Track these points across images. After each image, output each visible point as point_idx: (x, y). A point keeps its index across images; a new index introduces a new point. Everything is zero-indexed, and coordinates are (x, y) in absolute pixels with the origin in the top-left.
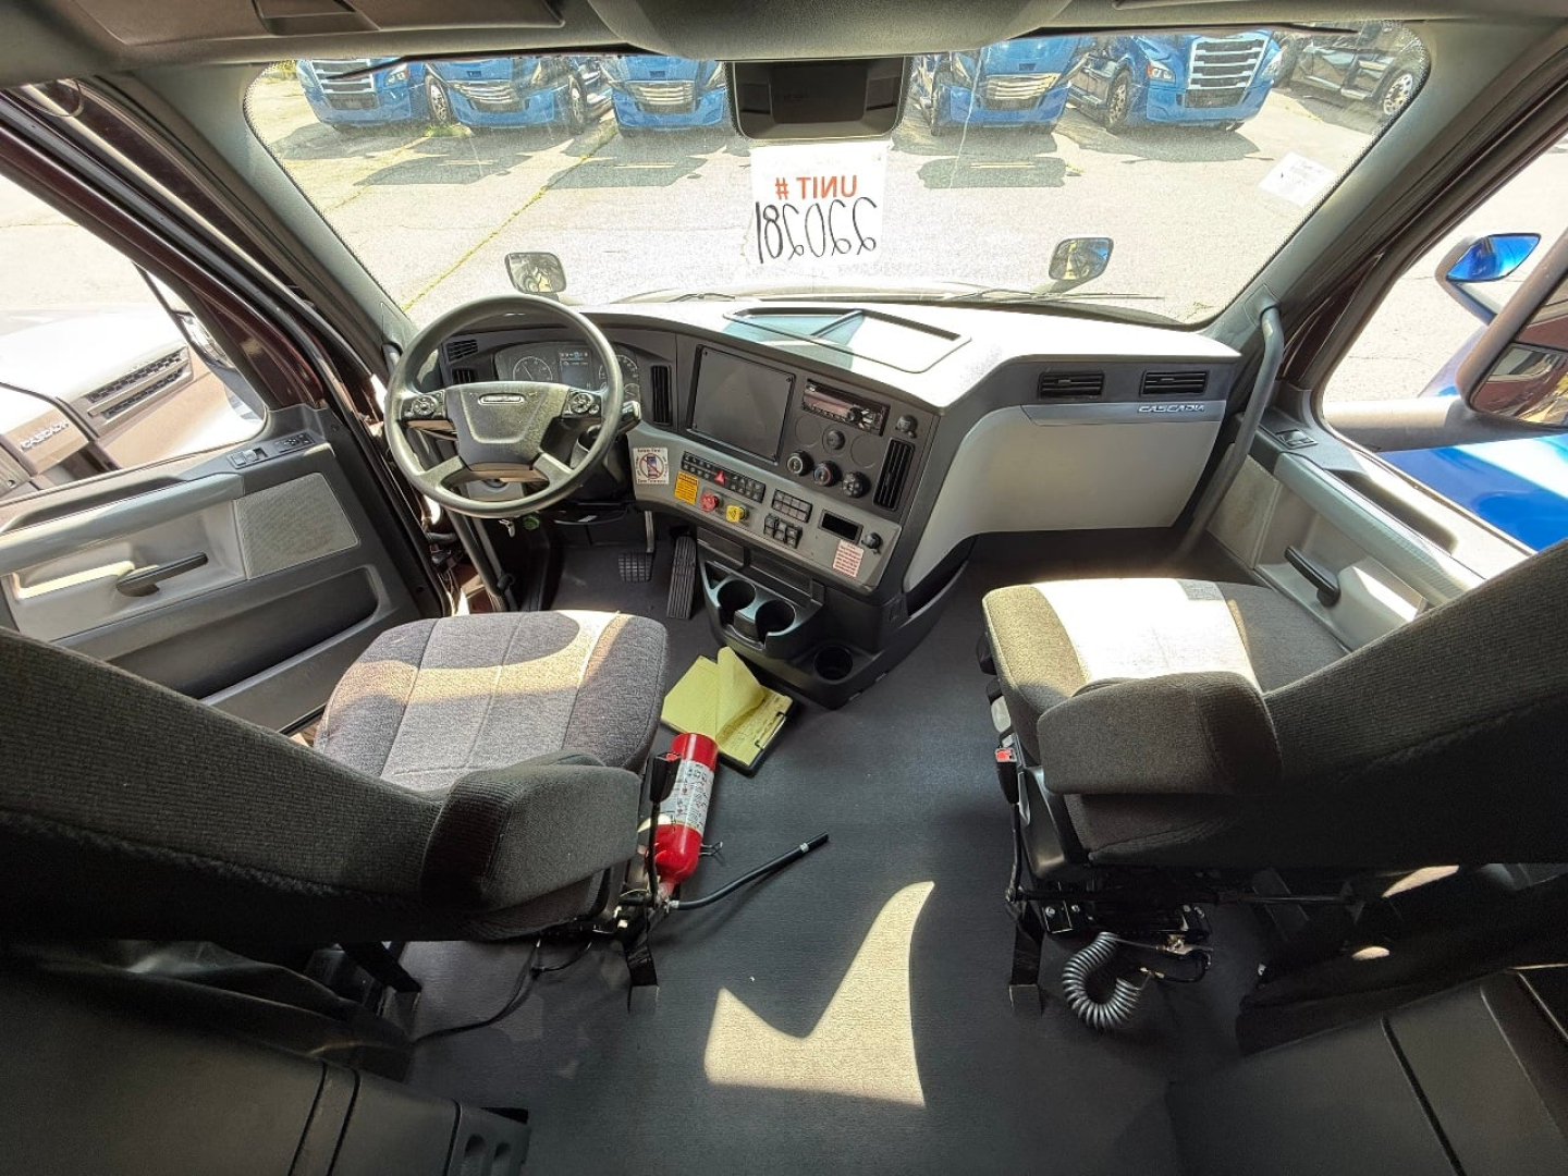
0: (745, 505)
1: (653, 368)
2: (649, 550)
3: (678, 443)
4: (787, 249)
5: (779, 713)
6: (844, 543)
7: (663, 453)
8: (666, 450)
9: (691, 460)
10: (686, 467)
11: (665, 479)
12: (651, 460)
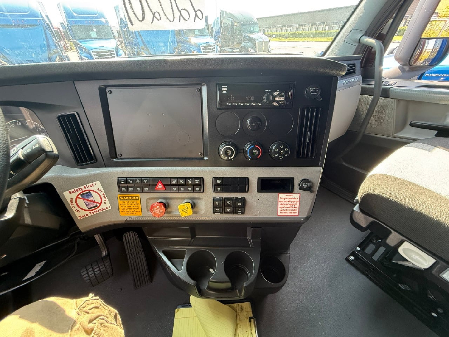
0: (188, 198)
1: (59, 118)
2: (104, 254)
3: (108, 173)
4: (149, 16)
5: (250, 318)
6: (282, 195)
7: (97, 186)
8: (98, 183)
9: (126, 182)
10: (124, 189)
11: (106, 205)
12: (86, 195)
